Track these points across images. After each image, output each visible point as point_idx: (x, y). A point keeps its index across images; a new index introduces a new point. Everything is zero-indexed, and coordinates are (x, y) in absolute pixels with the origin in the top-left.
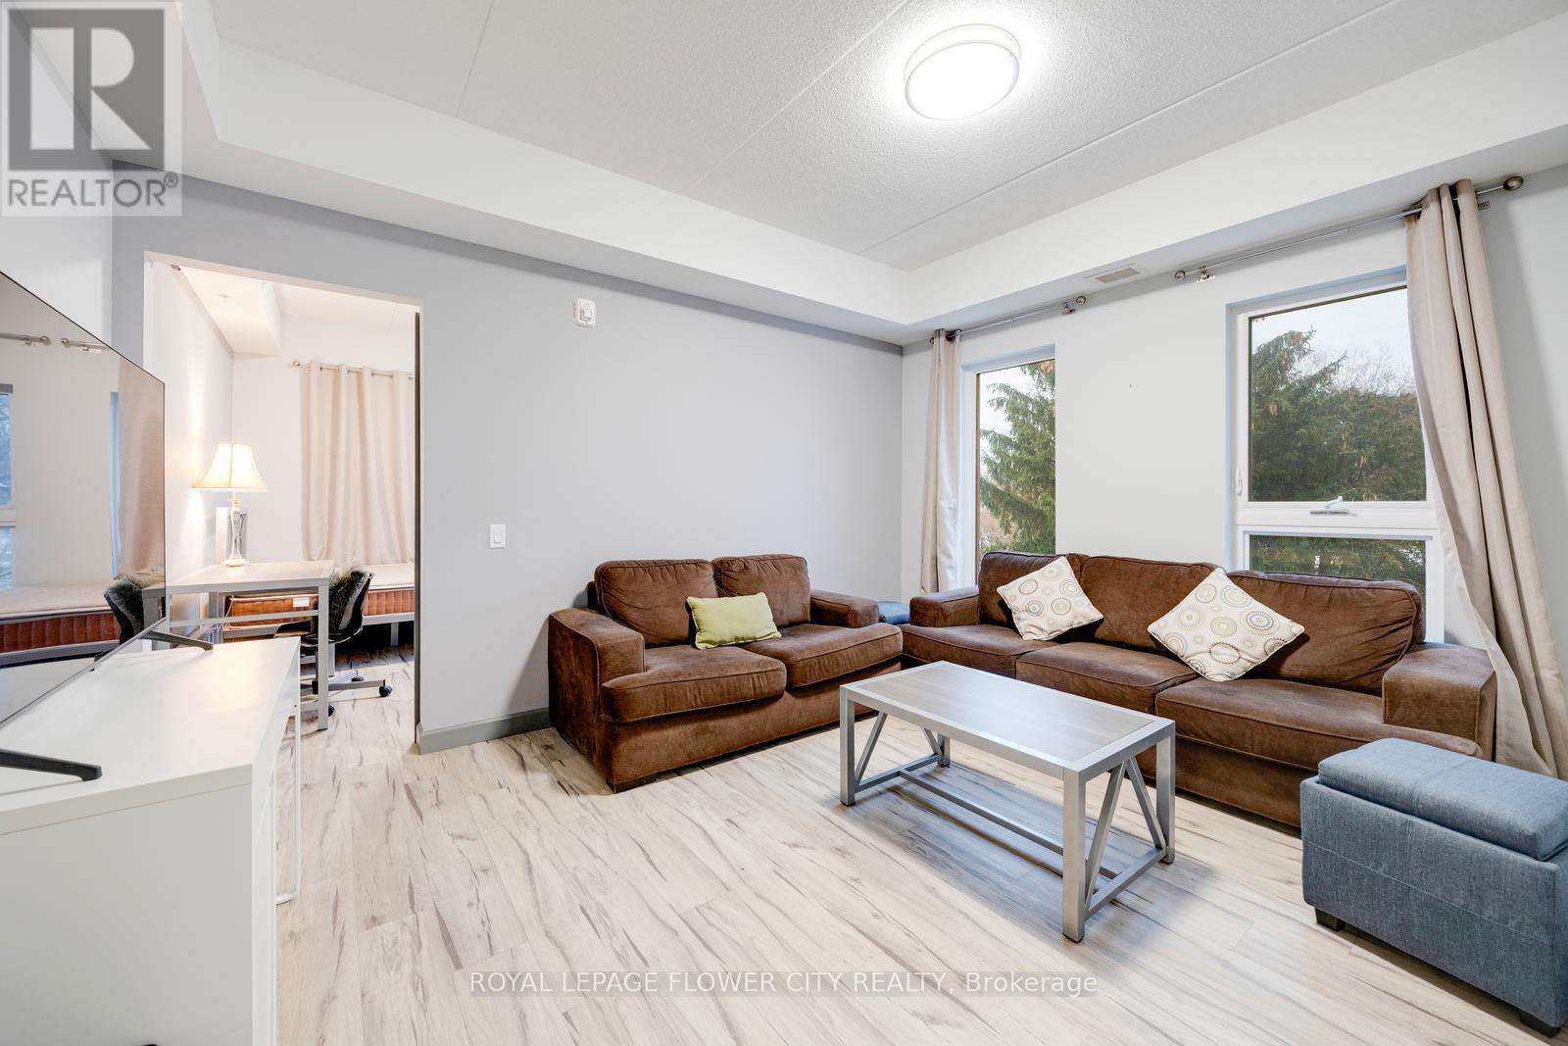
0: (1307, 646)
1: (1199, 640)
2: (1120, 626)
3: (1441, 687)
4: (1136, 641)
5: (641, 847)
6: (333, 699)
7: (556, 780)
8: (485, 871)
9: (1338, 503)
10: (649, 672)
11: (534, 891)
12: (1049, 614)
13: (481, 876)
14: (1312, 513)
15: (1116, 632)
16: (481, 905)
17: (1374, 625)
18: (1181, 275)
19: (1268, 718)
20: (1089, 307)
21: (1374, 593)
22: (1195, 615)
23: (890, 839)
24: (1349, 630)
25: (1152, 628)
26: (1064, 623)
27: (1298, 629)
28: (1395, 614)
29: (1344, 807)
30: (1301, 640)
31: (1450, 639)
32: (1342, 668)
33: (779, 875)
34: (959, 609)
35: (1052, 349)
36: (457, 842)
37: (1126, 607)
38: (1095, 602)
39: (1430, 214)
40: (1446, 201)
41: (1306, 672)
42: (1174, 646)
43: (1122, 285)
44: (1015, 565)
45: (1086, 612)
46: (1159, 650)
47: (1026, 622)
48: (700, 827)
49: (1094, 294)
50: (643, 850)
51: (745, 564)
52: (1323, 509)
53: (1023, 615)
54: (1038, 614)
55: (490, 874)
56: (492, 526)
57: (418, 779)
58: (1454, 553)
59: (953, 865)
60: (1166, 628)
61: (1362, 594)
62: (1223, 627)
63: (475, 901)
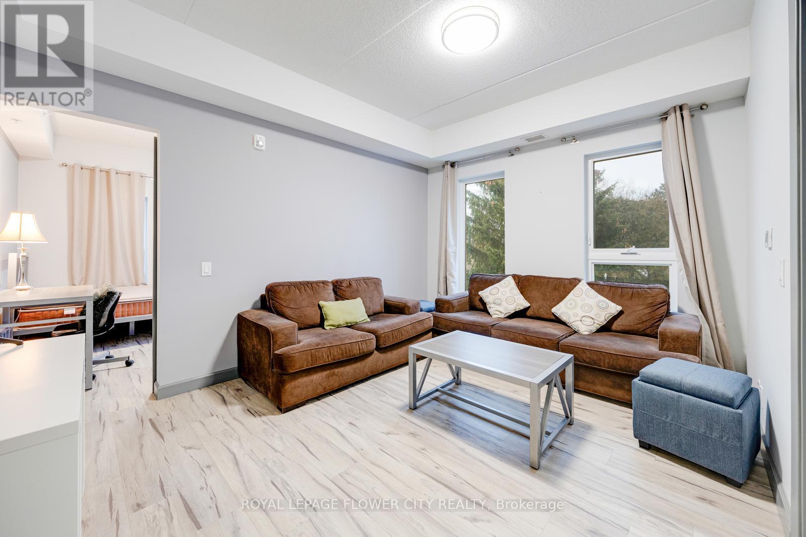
0: (623, 316)
1: (576, 315)
2: (538, 309)
3: (683, 333)
4: (546, 316)
5: (302, 443)
6: (94, 369)
7: (246, 408)
8: (208, 467)
9: (633, 249)
10: (301, 344)
11: (242, 476)
12: (504, 304)
13: (207, 471)
14: (622, 254)
15: (536, 312)
16: (209, 487)
17: (651, 305)
18: (564, 140)
19: (611, 351)
20: (521, 153)
21: (651, 290)
22: (573, 303)
23: (438, 425)
24: (641, 308)
25: (554, 310)
26: (512, 309)
27: (619, 308)
28: (659, 300)
29: (652, 391)
30: (621, 313)
31: (680, 310)
32: (639, 326)
33: (383, 451)
34: (459, 303)
35: (503, 173)
36: (189, 451)
37: (541, 300)
38: (527, 298)
39: (671, 118)
40: (678, 113)
41: (623, 328)
42: (564, 318)
43: (537, 143)
44: (486, 281)
45: (522, 303)
46: (557, 320)
47: (494, 309)
48: (335, 428)
49: (523, 147)
50: (304, 444)
51: (350, 283)
52: (626, 252)
53: (492, 305)
54: (499, 305)
55: (212, 468)
56: (203, 264)
57: (158, 415)
58: (683, 272)
59: (471, 436)
60: (559, 310)
61: (646, 291)
62: (587, 308)
63: (205, 486)
